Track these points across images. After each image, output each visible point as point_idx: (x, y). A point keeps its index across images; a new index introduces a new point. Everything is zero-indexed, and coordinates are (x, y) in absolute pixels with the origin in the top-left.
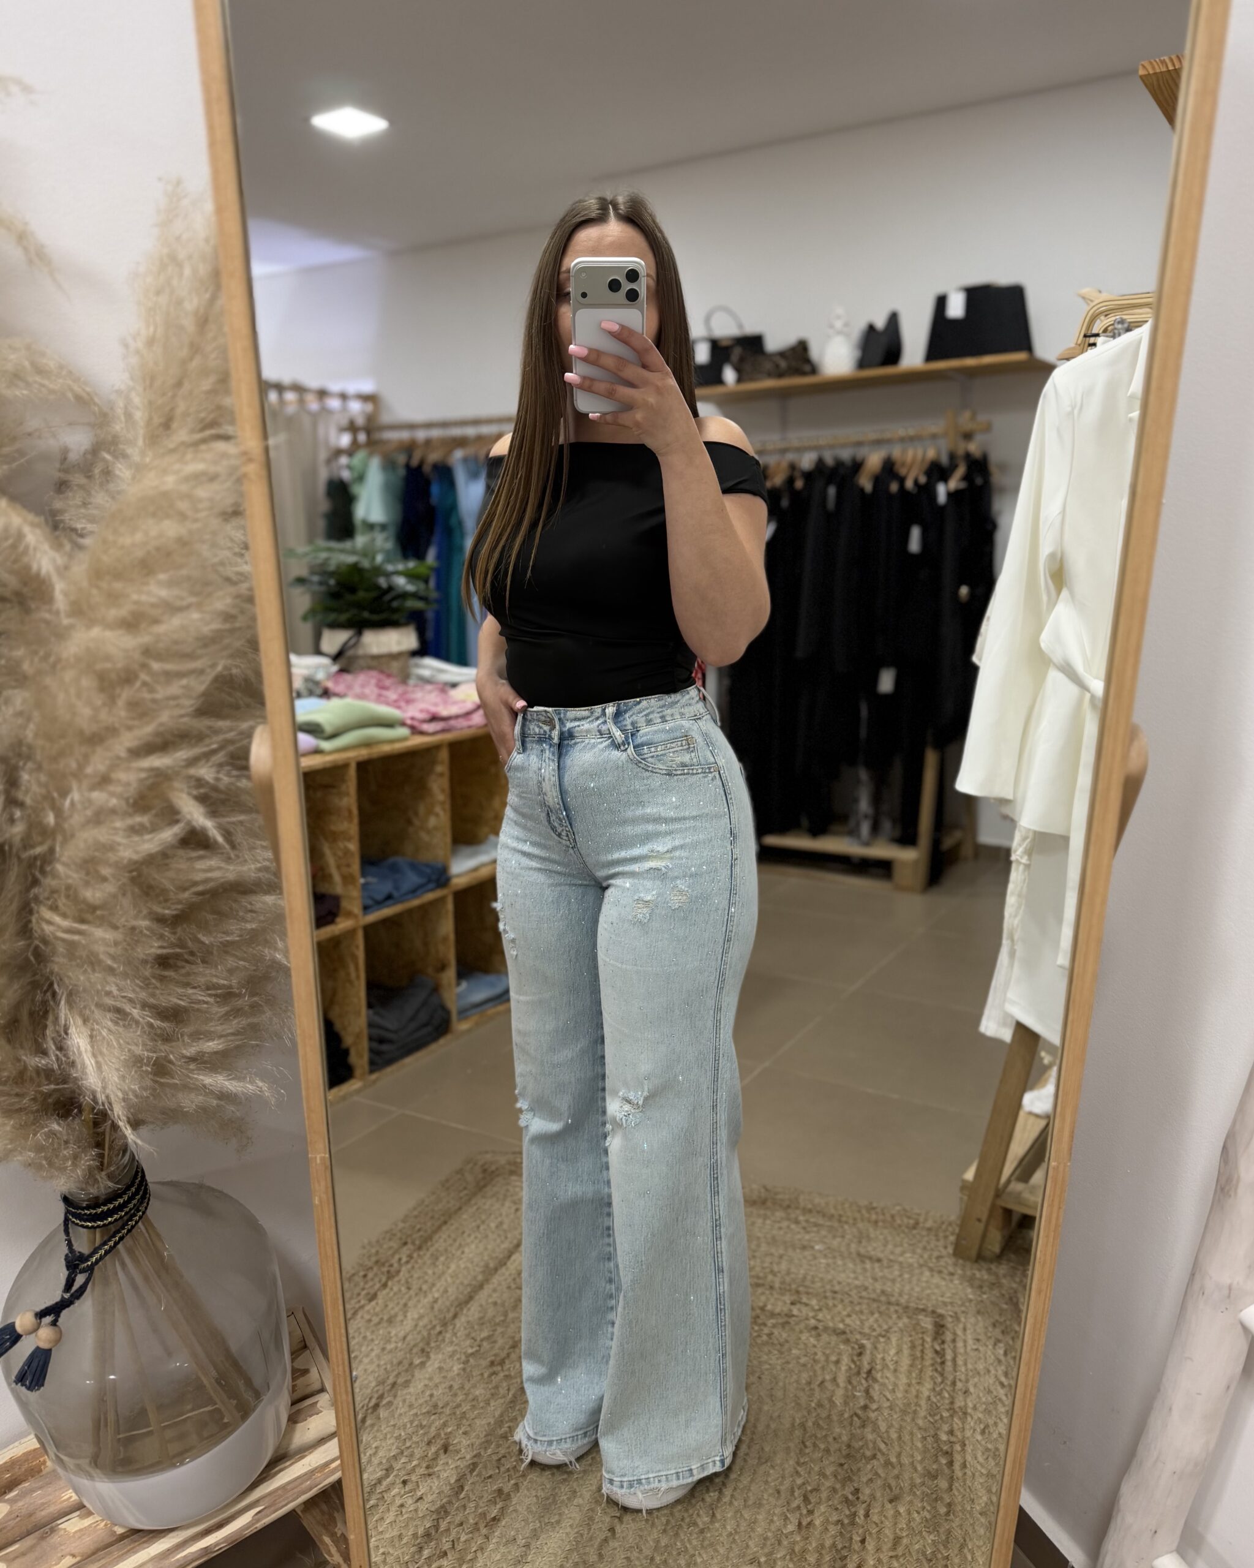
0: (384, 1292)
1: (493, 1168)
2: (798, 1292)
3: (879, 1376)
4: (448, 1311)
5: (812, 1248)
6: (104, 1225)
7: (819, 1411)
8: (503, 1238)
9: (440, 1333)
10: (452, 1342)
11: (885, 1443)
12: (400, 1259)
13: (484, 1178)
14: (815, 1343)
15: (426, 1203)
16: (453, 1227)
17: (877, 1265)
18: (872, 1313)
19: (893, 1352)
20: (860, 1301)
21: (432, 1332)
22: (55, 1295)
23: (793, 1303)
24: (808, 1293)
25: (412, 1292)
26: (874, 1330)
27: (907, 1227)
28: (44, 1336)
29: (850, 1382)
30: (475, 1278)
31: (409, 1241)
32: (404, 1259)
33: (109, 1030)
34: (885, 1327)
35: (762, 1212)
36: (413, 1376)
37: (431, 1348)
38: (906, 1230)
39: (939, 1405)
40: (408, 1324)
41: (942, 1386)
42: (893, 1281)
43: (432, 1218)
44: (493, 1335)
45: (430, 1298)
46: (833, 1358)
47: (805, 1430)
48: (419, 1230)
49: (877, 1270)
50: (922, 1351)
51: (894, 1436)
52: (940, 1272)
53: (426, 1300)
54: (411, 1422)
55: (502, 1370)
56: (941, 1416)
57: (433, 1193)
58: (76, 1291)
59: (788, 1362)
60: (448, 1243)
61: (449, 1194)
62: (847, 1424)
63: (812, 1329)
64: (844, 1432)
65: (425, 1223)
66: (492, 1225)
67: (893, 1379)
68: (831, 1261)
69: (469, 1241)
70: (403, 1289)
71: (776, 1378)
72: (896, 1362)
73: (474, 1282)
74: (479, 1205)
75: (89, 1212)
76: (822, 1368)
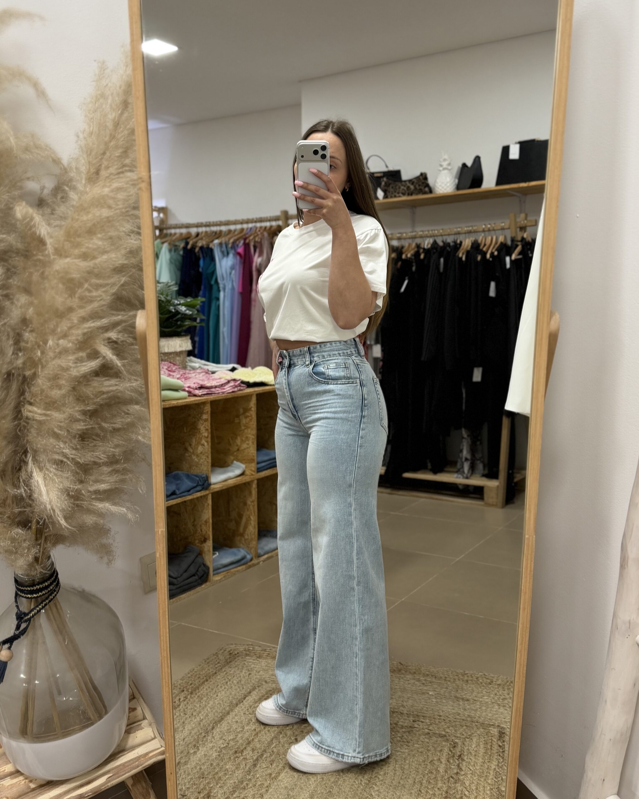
1: (236, 653)
2: (417, 716)
3: (465, 758)
4: (209, 725)
5: (428, 693)
6: (37, 597)
7: (429, 775)
8: (241, 688)
9: (205, 736)
10: (212, 742)
11: (468, 791)
12: (180, 699)
13: (230, 658)
14: (428, 741)
15: (195, 670)
16: (211, 683)
17: (466, 702)
18: (462, 727)
19: (474, 746)
20: (455, 720)
21: (200, 736)
22: (10, 632)
23: (414, 721)
24: (423, 717)
25: (187, 716)
26: (463, 735)
27: (486, 684)
29: (448, 761)
30: (224, 709)
31: (185, 690)
32: (182, 699)
33: (54, 474)
34: (470, 733)
35: (399, 675)
36: (189, 759)
37: (200, 744)
38: (485, 685)
39: (500, 773)
40: (186, 732)
41: (503, 764)
42: (476, 710)
43: (199, 678)
44: (236, 738)
45: (198, 719)
46: (439, 749)
47: (421, 784)
48: (191, 684)
49: (466, 705)
50: (491, 746)
51: (474, 788)
52: (504, 706)
53: (196, 720)
54: (189, 782)
55: (242, 755)
56: (502, 778)
57: (200, 665)
58: (22, 630)
59: (412, 751)
60: (208, 691)
61: (209, 666)
62: (446, 782)
63: (426, 734)
64: (444, 786)
65: (195, 681)
66: (235, 682)
67: (474, 760)
68: (439, 700)
69: (221, 690)
70: (182, 714)
71: (404, 759)
72: (476, 751)
73: (224, 711)
74: (227, 671)
75: (29, 589)
76: (432, 754)
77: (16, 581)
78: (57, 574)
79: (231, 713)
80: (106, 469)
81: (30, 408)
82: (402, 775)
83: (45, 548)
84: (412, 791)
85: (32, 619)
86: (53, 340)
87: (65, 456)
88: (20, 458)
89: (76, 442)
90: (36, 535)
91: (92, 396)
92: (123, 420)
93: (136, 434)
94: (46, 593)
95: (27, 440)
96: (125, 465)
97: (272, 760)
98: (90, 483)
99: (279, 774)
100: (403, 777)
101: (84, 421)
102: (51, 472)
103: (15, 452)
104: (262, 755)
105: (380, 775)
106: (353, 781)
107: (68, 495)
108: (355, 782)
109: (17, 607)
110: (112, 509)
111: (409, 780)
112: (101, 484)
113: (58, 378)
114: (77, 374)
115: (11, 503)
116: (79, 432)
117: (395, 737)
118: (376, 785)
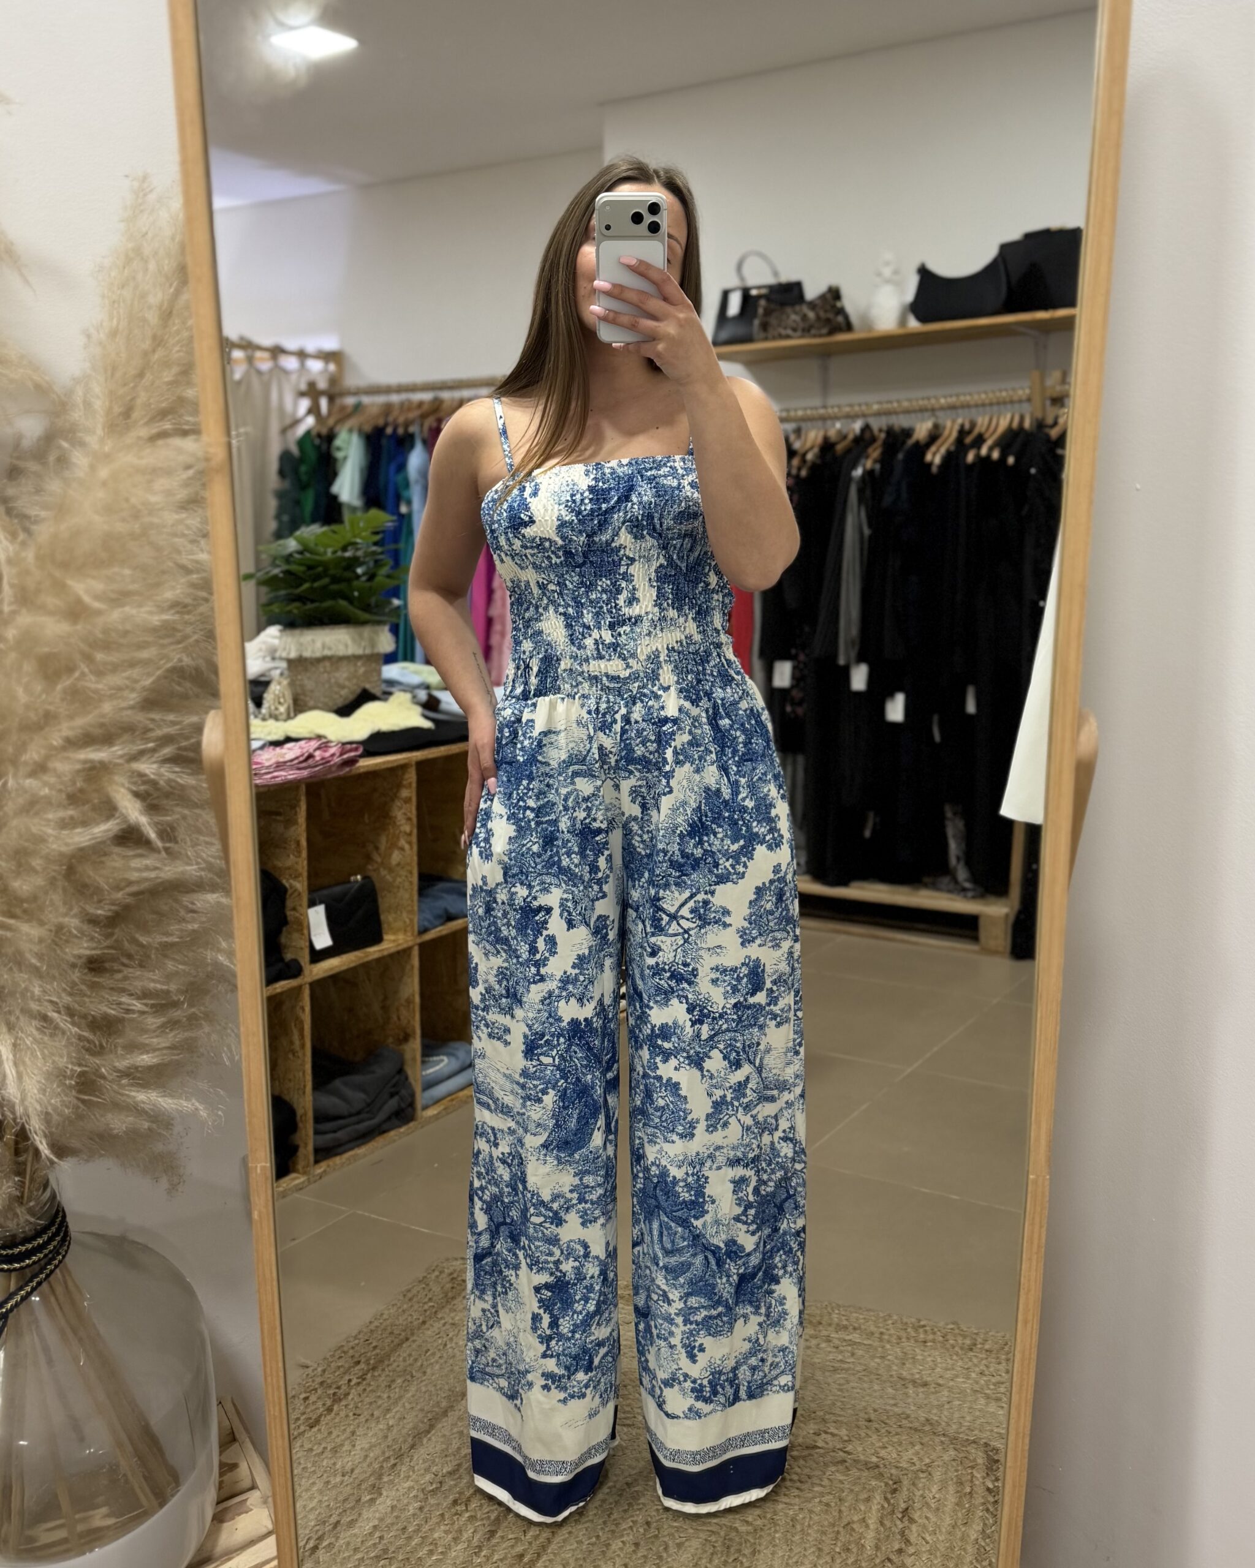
0: (329, 1417)
3: (916, 1516)
4: (405, 1440)
6: (22, 1268)
9: (395, 1465)
10: (408, 1477)
12: (349, 1381)
13: (452, 1288)
14: (842, 1478)
15: (384, 1316)
19: (935, 1489)
20: (900, 1430)
23: (815, 1433)
25: (362, 1419)
26: (914, 1464)
29: (882, 1524)
31: (362, 1358)
32: (354, 1381)
33: (34, 1039)
34: (927, 1461)
36: (360, 1515)
37: (383, 1483)
40: (357, 1455)
41: (992, 1528)
42: (940, 1408)
43: (391, 1333)
45: (384, 1425)
46: (863, 1496)
48: (375, 1348)
50: (971, 1488)
59: (808, 1501)
63: (839, 1462)
67: (933, 1519)
71: (792, 1520)
72: (939, 1500)
76: (850, 1507)
82: (790, 1557)
91: (106, 886)
93: (212, 950)
94: (39, 1260)
98: (120, 1053)
100: (790, 1562)
101: (91, 939)
102: (28, 1035)
105: (744, 1555)
110: (163, 1103)
112: (142, 1054)
113: (27, 855)
114: (65, 849)
116: (82, 960)
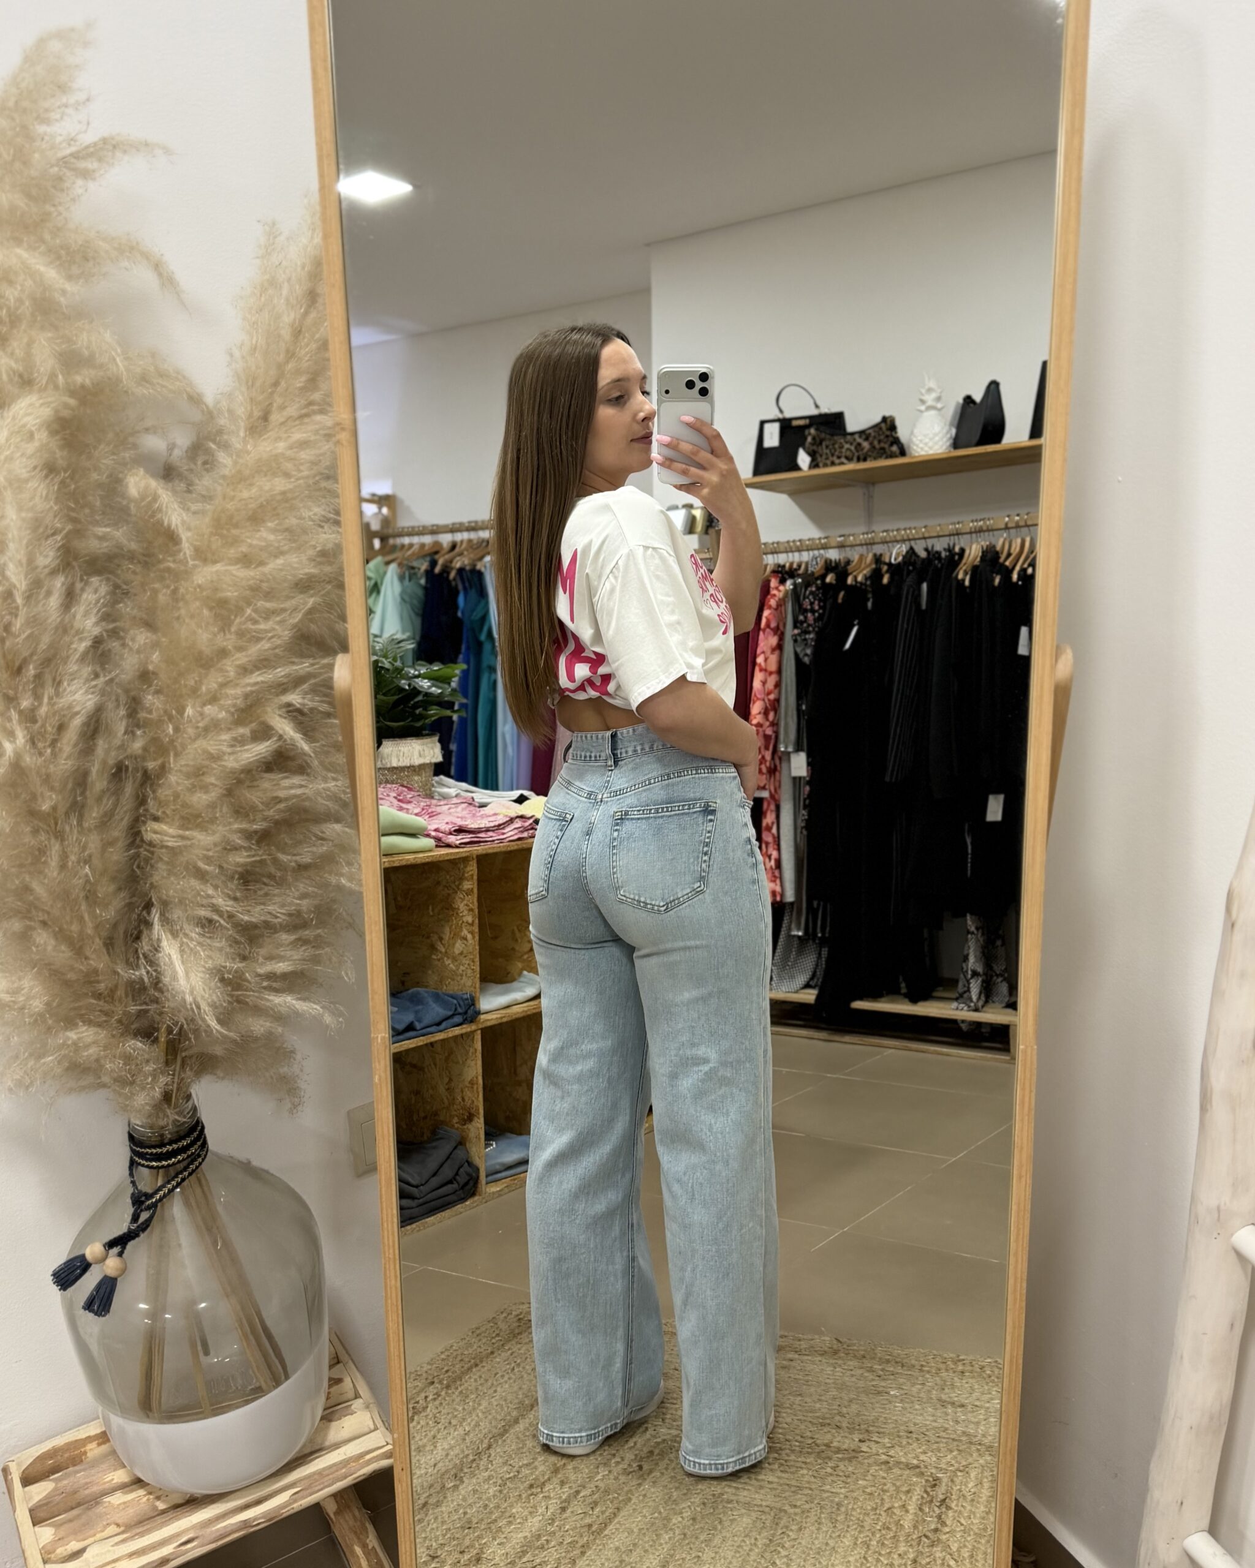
2: (867, 1431)
3: (953, 1505)
4: (482, 1441)
5: (887, 1393)
6: (169, 1166)
7: (884, 1532)
12: (426, 1397)
16: (483, 1370)
17: (959, 1410)
18: (951, 1451)
19: (971, 1485)
20: (939, 1440)
21: (465, 1460)
22: (121, 1225)
23: (860, 1441)
24: (879, 1433)
25: (441, 1426)
26: (952, 1465)
28: (112, 1265)
29: (921, 1509)
30: (509, 1413)
31: (436, 1380)
32: (431, 1397)
33: (197, 942)
34: (964, 1463)
35: (832, 1361)
40: (439, 1453)
43: (462, 1360)
45: (461, 1431)
46: (904, 1489)
47: (868, 1547)
48: (447, 1371)
49: (959, 1414)
51: (966, 1555)
53: (456, 1433)
57: (463, 1339)
58: (142, 1224)
59: (852, 1491)
60: (479, 1382)
61: (480, 1340)
62: (914, 1543)
63: (882, 1463)
64: (911, 1550)
65: (454, 1365)
66: (527, 1367)
67: (969, 1508)
68: (906, 1405)
69: (502, 1381)
70: (431, 1423)
71: (837, 1504)
72: (974, 1493)
73: (508, 1418)
74: (514, 1350)
75: (154, 1151)
76: (891, 1497)
77: (131, 1138)
78: (203, 1128)
79: (521, 1421)
80: (285, 937)
81: (156, 826)
82: (833, 1532)
83: (183, 1079)
84: (851, 1559)
85: (159, 1204)
86: (193, 707)
87: (216, 909)
88: (139, 915)
89: (234, 887)
90: (167, 1055)
91: (260, 805)
92: (314, 849)
93: (336, 875)
94: (184, 1160)
95: (152, 884)
96: (319, 931)
97: (594, 1502)
98: (260, 961)
99: (606, 1526)
100: (834, 1535)
101: (249, 849)
102: (192, 939)
103: (130, 906)
104: (578, 1492)
105: (791, 1530)
106: (741, 1539)
107: (222, 980)
108: (743, 1541)
109: (133, 1183)
110: (297, 1006)
111: (845, 1540)
112: (279, 962)
113: (203, 774)
114: (235, 765)
115: (123, 996)
116: (239, 869)
117: (823, 1468)
118: (783, 1547)
